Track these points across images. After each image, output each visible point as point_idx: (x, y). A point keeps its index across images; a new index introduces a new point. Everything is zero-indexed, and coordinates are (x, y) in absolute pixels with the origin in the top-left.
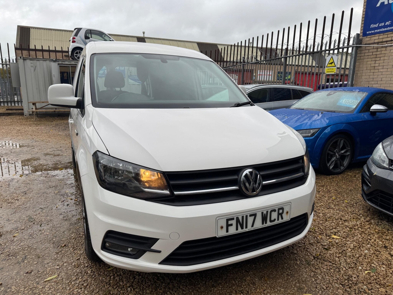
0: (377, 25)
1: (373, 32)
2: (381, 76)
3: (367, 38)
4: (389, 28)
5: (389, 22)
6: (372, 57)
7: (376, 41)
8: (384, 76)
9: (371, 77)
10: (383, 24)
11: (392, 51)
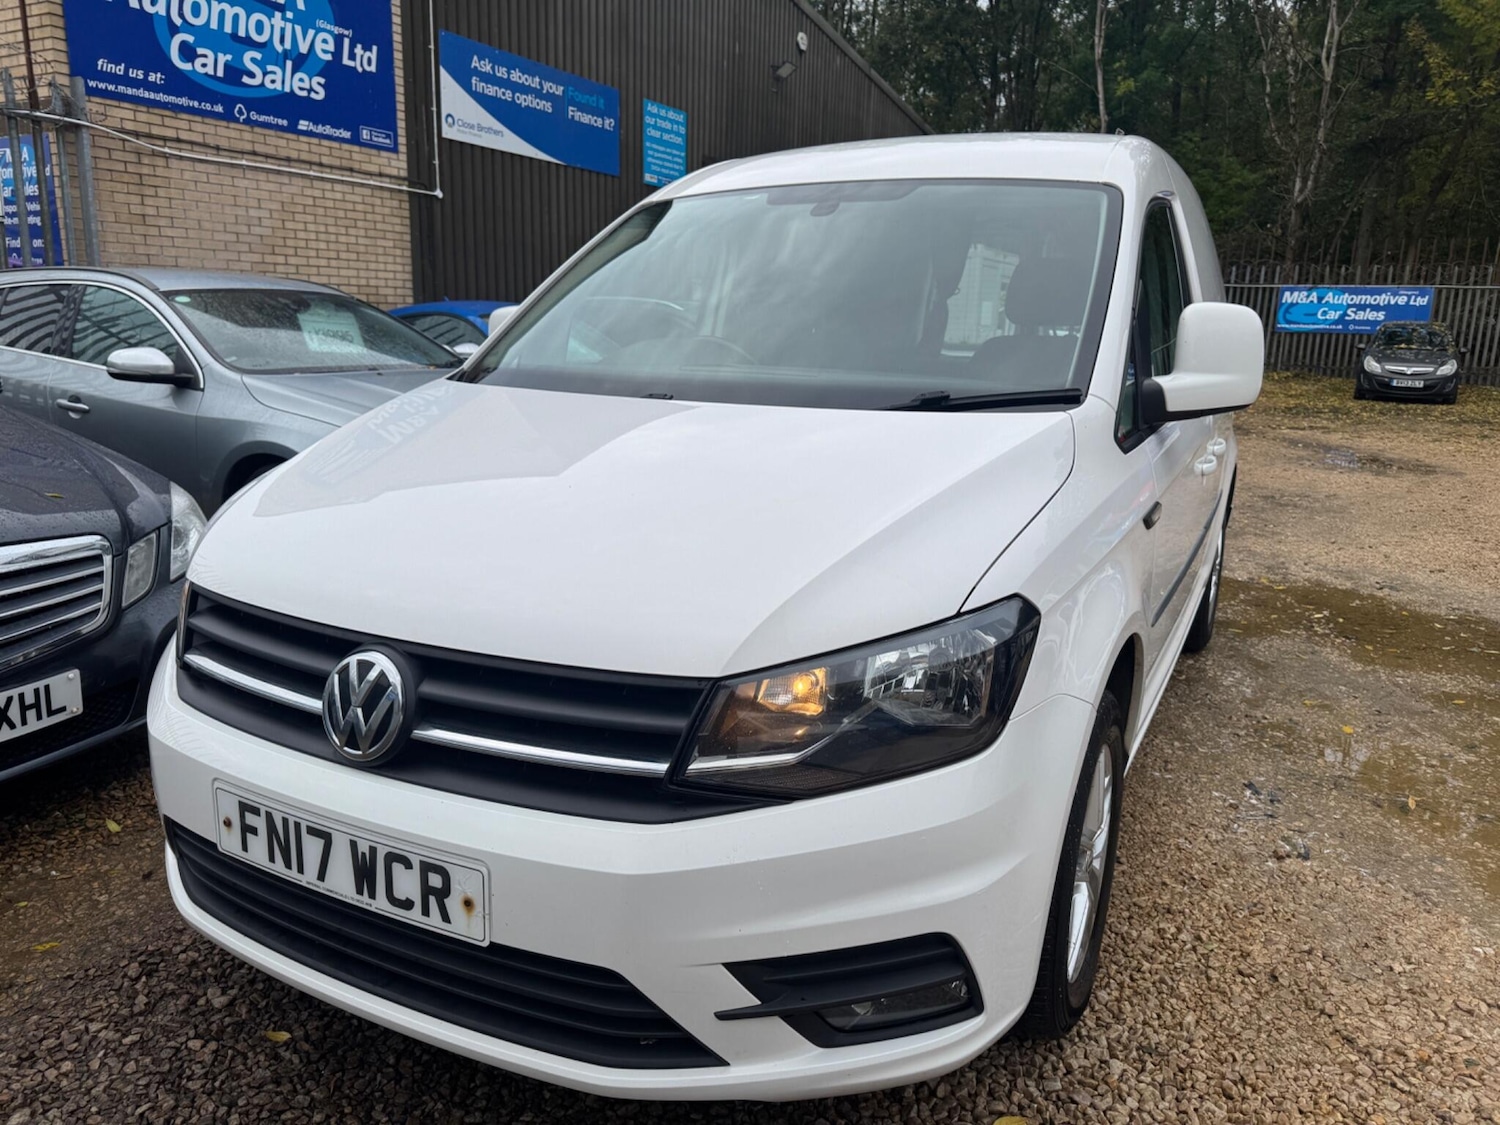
0: (122, 68)
1: (111, 87)
3: (90, 102)
4: (161, 97)
5: (159, 75)
7: (129, 126)
10: (140, 75)
11: (187, 175)
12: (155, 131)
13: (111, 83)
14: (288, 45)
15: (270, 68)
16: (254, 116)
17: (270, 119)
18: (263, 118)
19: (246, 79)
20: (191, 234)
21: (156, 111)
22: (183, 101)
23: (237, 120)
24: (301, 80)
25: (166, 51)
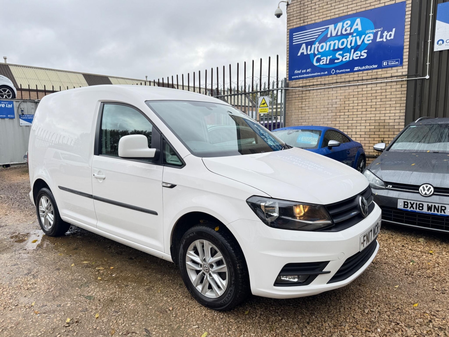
0: (300, 71)
1: (297, 77)
2: (308, 115)
3: (292, 82)
4: (310, 75)
5: (310, 69)
6: (299, 98)
7: (301, 85)
8: (310, 115)
9: (300, 116)
10: (305, 71)
11: (315, 94)
12: (307, 84)
13: (297, 76)
14: (353, 45)
15: (345, 55)
16: (338, 71)
17: (344, 70)
18: (341, 71)
19: (336, 61)
20: (314, 110)
21: (308, 79)
22: (316, 74)
23: (332, 74)
24: (357, 54)
25: (312, 62)
